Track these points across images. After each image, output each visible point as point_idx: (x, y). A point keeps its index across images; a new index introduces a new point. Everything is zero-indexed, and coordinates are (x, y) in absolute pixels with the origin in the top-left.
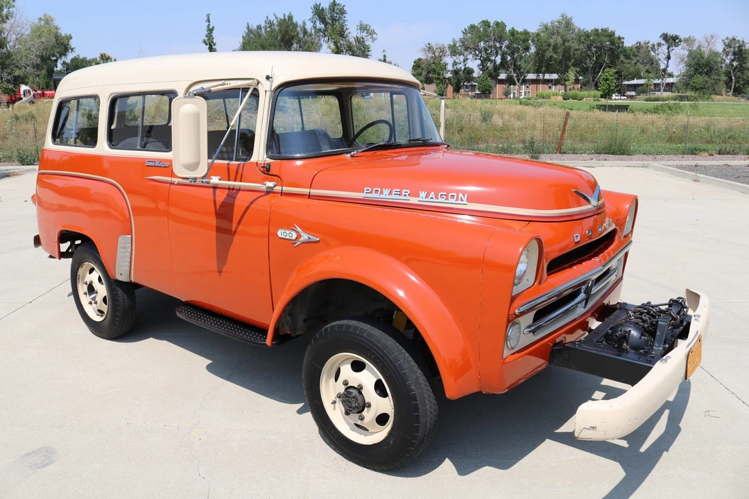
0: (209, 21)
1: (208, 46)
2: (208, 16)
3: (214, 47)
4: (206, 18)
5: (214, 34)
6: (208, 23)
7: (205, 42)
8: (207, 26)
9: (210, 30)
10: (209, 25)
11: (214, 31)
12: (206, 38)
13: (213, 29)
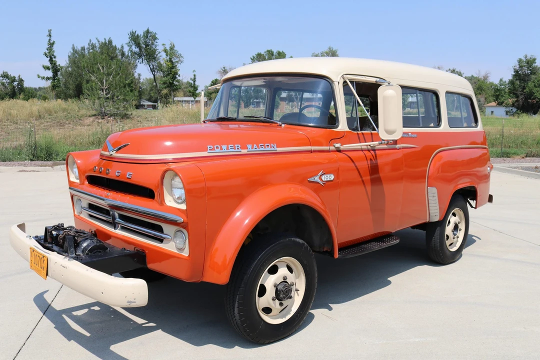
0: (50, 36)
1: (49, 58)
2: (50, 31)
3: (54, 59)
4: (48, 33)
5: (55, 48)
6: (49, 38)
7: (46, 54)
8: (48, 40)
9: (51, 45)
10: (50, 39)
11: (54, 46)
12: (47, 51)
13: (53, 43)
